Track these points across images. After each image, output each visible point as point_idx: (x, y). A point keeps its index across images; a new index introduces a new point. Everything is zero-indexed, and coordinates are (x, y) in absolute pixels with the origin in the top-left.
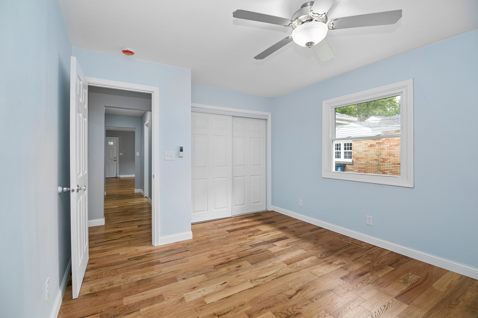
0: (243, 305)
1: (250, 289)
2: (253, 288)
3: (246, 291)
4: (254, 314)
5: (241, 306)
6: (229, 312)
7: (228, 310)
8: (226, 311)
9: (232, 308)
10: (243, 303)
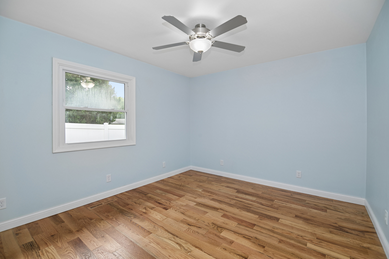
0: (224, 249)
1: (201, 250)
2: (199, 248)
3: (205, 252)
4: (229, 241)
5: (225, 249)
6: (237, 254)
7: (236, 256)
8: (238, 256)
9: (232, 254)
10: (222, 249)
